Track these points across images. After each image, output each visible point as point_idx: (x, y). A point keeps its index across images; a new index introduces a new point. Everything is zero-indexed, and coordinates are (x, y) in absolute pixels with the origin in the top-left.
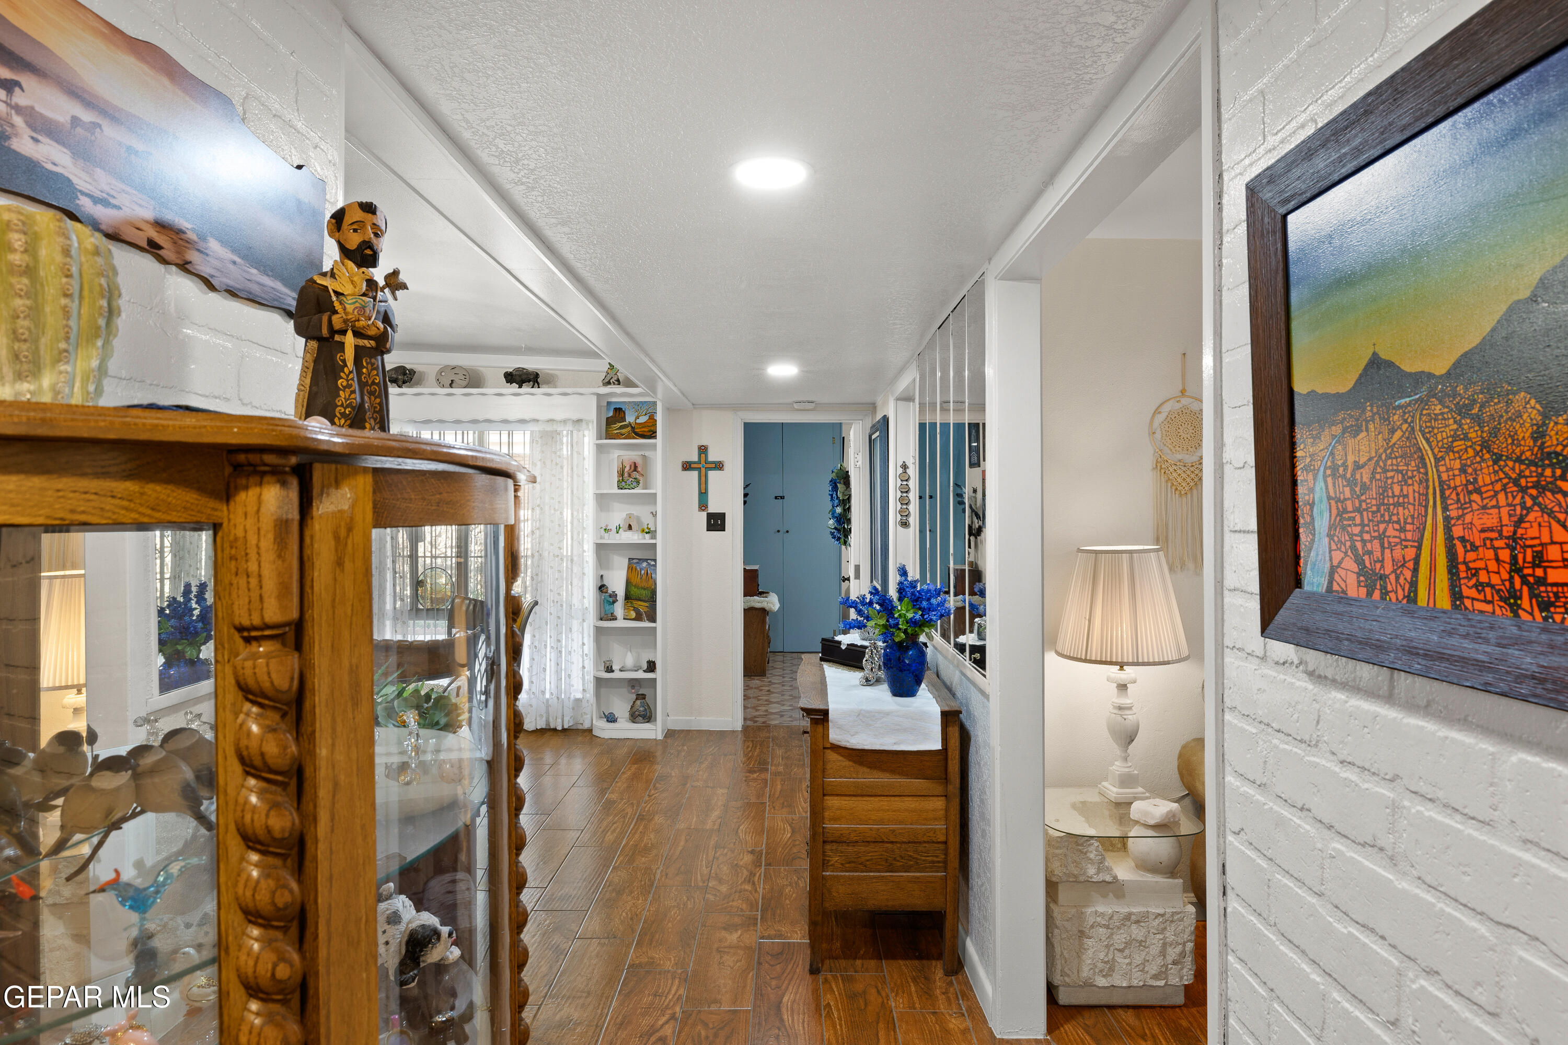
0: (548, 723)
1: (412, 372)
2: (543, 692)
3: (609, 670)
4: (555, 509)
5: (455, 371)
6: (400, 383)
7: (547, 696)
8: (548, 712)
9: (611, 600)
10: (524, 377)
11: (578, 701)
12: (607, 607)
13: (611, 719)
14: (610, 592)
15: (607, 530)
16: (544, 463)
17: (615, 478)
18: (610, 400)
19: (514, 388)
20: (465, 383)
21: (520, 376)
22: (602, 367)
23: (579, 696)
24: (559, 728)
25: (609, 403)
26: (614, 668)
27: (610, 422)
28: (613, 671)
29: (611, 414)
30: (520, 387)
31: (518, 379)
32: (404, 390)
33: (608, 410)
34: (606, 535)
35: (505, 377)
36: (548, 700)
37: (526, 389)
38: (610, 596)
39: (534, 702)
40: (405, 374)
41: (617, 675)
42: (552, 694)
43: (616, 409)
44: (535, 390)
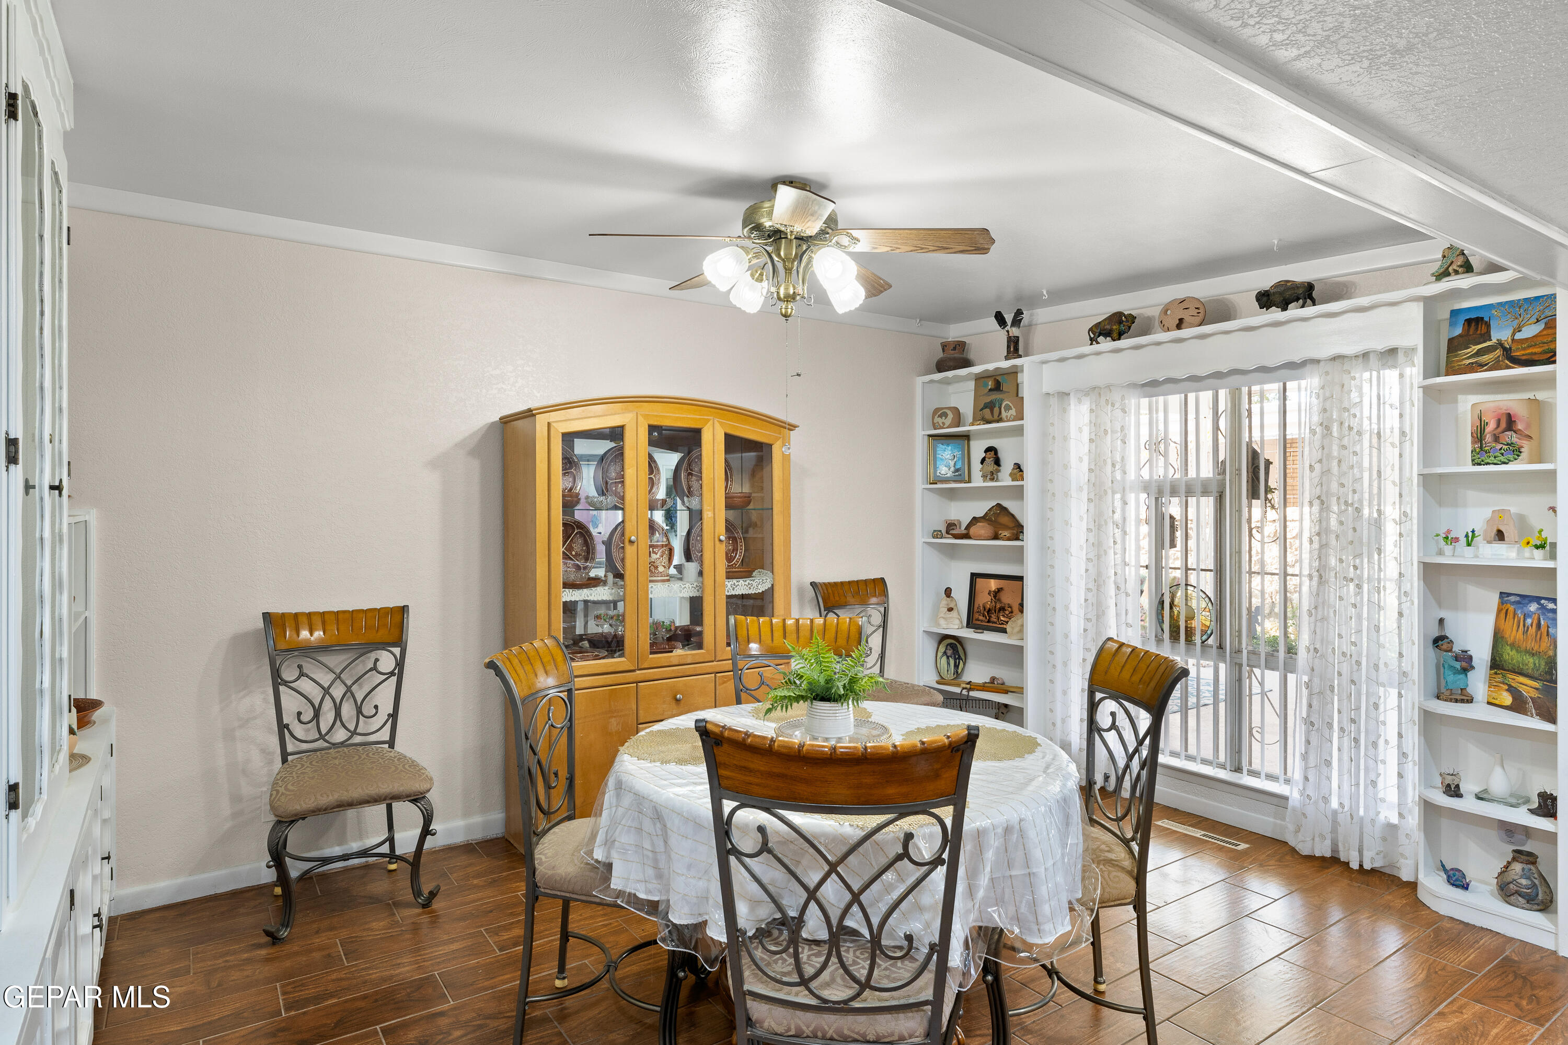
0: (1335, 849)
1: (1132, 319)
2: (1326, 800)
3: (1453, 791)
4: (1346, 503)
5: (1184, 305)
6: (1115, 335)
7: (1335, 804)
8: (1334, 831)
9: (1458, 665)
10: (1287, 294)
11: (1392, 828)
12: (1451, 677)
13: (1458, 880)
14: (1456, 648)
15: (1450, 539)
16: (1328, 428)
17: (1468, 445)
18: (1457, 306)
19: (1275, 314)
20: (1198, 320)
21: (1280, 293)
22: (1432, 253)
23: (1395, 820)
24: (1355, 865)
25: (1454, 313)
26: (1462, 790)
27: (1454, 345)
28: (1459, 795)
29: (1458, 331)
30: (1285, 309)
31: (1278, 299)
32: (1124, 343)
33: (1452, 324)
34: (1448, 549)
35: (1258, 299)
36: (1335, 813)
37: (1294, 311)
38: (1457, 658)
39: (1310, 810)
40: (1121, 322)
41: (1467, 804)
42: (1341, 805)
43: (1469, 321)
44: (1310, 311)
